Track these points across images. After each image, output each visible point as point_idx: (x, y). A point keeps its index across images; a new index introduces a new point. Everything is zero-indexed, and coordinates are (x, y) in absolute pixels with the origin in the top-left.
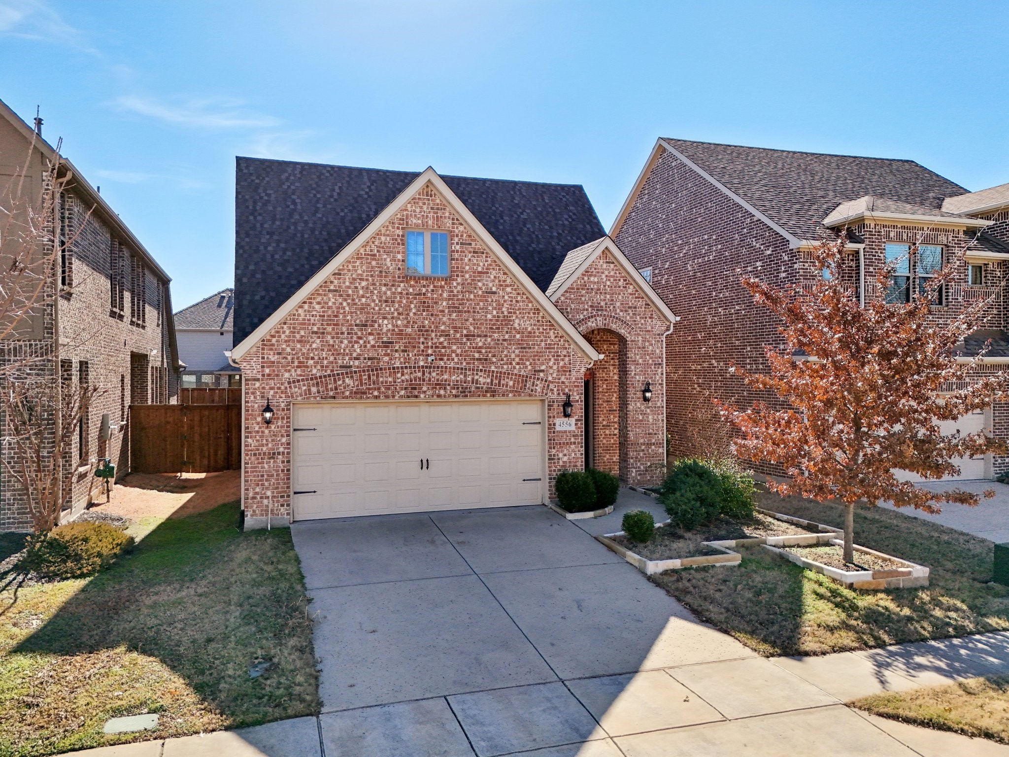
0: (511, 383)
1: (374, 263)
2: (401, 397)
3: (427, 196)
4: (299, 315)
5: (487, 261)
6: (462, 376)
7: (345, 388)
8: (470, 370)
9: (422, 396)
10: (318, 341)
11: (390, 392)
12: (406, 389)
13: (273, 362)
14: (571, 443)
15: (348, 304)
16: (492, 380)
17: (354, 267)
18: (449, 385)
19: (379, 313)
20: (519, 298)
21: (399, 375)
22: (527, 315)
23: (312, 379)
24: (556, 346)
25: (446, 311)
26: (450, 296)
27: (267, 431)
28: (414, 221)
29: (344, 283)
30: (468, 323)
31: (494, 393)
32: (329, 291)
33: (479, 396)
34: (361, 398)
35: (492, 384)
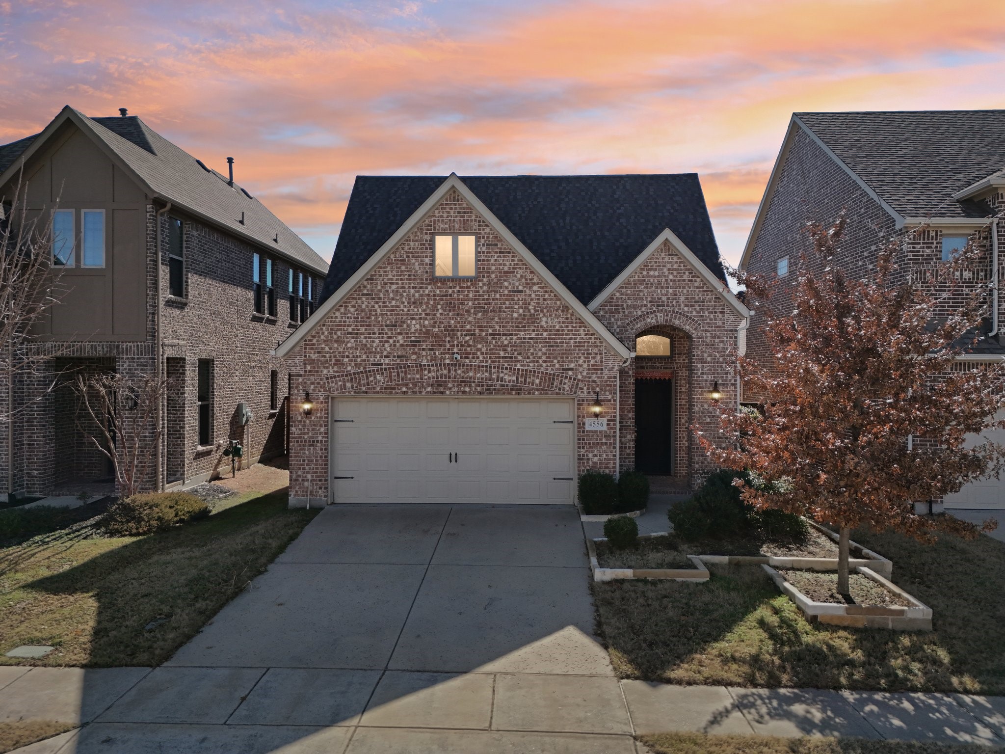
0: (537, 381)
1: (403, 268)
2: (428, 393)
3: (454, 201)
4: (336, 317)
5: (513, 261)
6: (487, 374)
7: (376, 384)
8: (494, 368)
9: (448, 392)
10: (352, 341)
11: (417, 388)
12: (432, 385)
13: (314, 360)
14: (602, 444)
15: (380, 306)
16: (517, 378)
17: (385, 272)
18: (474, 382)
19: (408, 314)
20: (547, 296)
21: (426, 372)
22: (555, 313)
23: (346, 375)
24: (586, 344)
25: (472, 310)
26: (475, 296)
27: (308, 421)
28: (442, 226)
29: (376, 287)
30: (493, 322)
31: (519, 391)
32: (363, 295)
33: (504, 393)
34: (391, 393)
35: (517, 382)
